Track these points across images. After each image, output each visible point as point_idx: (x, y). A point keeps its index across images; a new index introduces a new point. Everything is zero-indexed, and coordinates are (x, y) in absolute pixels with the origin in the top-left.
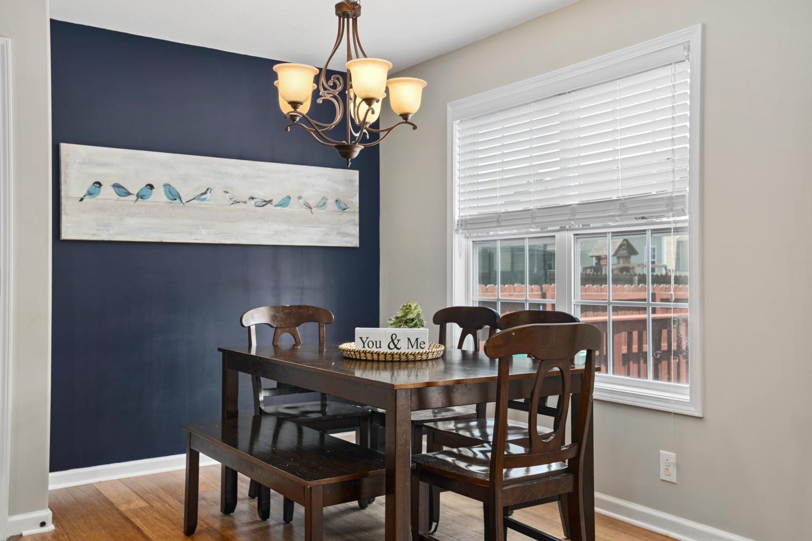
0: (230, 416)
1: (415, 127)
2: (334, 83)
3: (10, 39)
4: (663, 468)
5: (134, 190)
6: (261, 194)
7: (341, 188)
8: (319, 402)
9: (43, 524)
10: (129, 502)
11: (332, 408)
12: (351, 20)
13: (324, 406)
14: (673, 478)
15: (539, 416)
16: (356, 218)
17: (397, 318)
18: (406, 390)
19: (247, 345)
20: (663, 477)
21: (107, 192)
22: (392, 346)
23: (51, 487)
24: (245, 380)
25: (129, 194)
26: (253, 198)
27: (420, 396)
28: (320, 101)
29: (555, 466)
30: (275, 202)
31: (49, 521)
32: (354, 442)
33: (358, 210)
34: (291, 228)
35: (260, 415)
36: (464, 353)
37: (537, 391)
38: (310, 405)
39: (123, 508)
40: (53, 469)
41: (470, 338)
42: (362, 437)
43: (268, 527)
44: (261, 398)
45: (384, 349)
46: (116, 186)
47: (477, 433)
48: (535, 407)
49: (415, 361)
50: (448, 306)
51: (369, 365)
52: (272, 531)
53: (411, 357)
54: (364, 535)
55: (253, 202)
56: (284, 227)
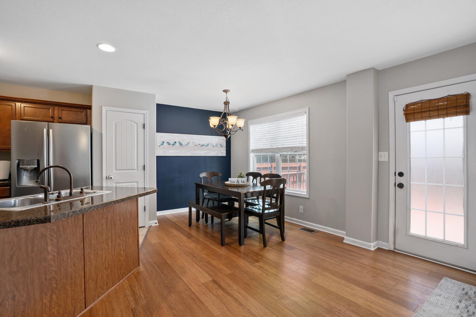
0: (198, 199)
1: (242, 130)
2: (223, 120)
3: (148, 111)
4: (300, 210)
5: (172, 143)
6: (202, 143)
7: (221, 141)
8: (218, 196)
9: (156, 223)
10: (173, 219)
11: (221, 197)
12: (227, 105)
13: (219, 196)
14: (302, 212)
15: (273, 199)
16: (225, 149)
17: (238, 176)
18: (243, 193)
19: (201, 182)
20: (300, 212)
21: (166, 144)
22: (237, 182)
23: (157, 215)
24: (201, 190)
25: (170, 144)
26: (200, 144)
27: (246, 195)
28: (220, 124)
29: (275, 210)
30: (205, 145)
31: (157, 223)
32: (227, 204)
33: (225, 147)
34: (209, 152)
35: (204, 198)
36: (254, 184)
37: (272, 193)
38: (216, 196)
39: (173, 220)
40: (157, 211)
41: (255, 180)
42: (229, 203)
43: (207, 225)
44: (204, 195)
45: (236, 183)
46: (168, 142)
47: (257, 203)
48: (272, 197)
49: (243, 186)
50: (249, 172)
51: (232, 187)
52: (208, 226)
53: (242, 185)
54: (231, 227)
55: (200, 145)
56: (207, 151)
